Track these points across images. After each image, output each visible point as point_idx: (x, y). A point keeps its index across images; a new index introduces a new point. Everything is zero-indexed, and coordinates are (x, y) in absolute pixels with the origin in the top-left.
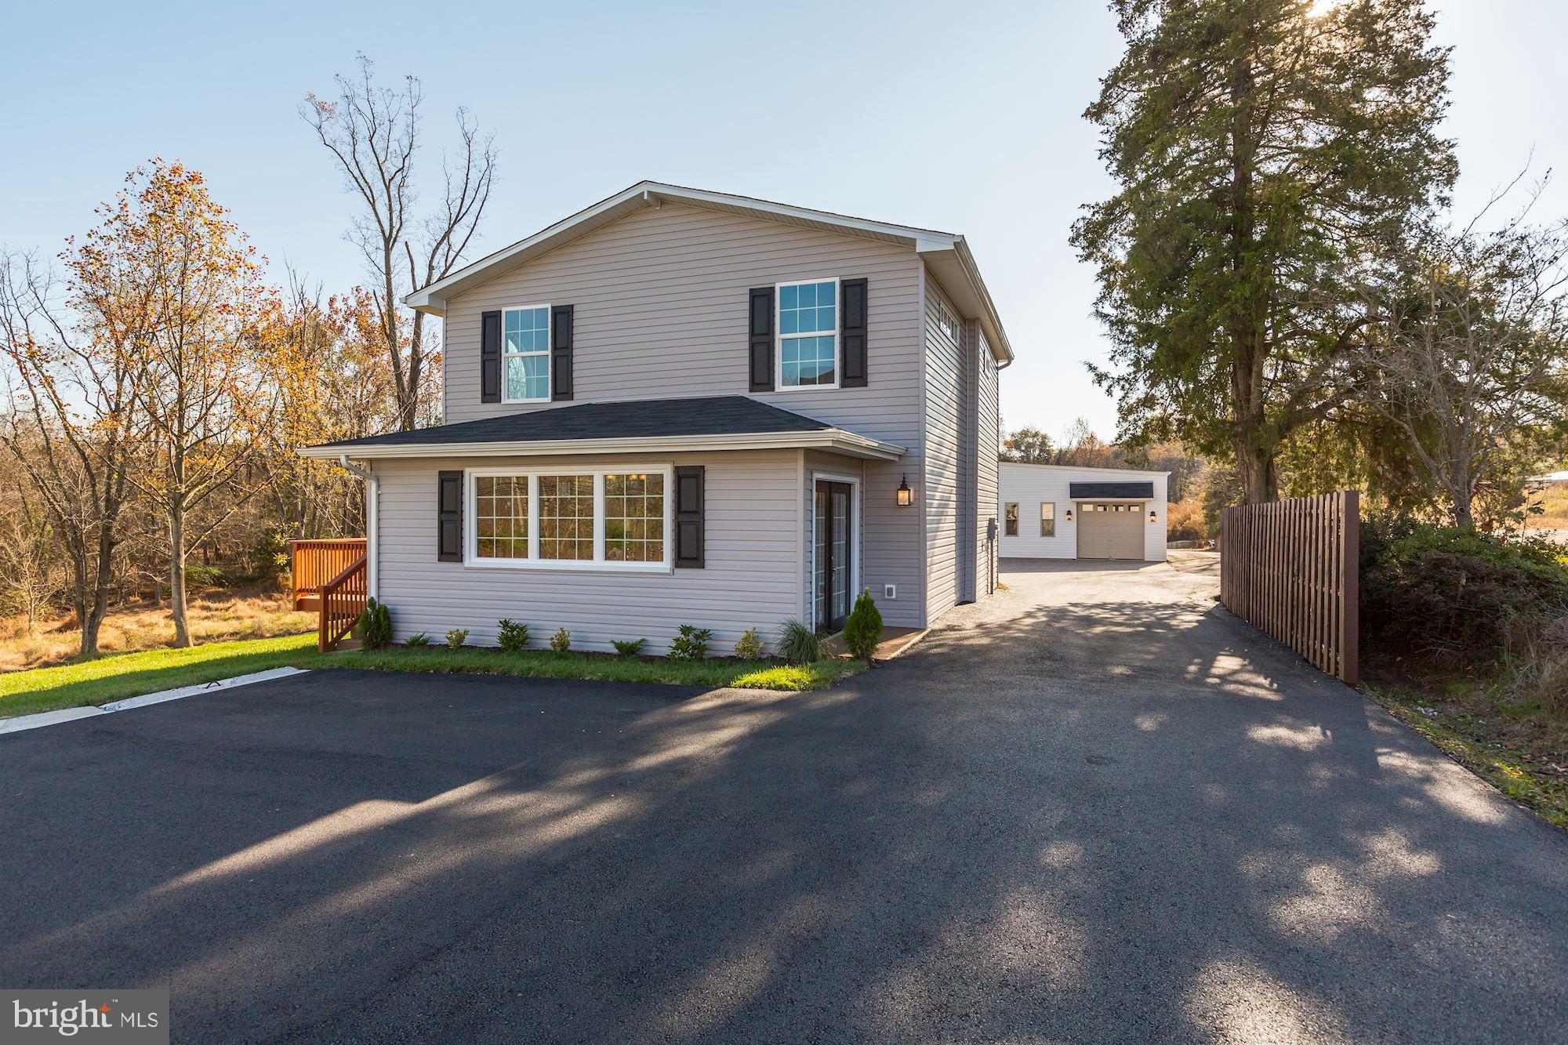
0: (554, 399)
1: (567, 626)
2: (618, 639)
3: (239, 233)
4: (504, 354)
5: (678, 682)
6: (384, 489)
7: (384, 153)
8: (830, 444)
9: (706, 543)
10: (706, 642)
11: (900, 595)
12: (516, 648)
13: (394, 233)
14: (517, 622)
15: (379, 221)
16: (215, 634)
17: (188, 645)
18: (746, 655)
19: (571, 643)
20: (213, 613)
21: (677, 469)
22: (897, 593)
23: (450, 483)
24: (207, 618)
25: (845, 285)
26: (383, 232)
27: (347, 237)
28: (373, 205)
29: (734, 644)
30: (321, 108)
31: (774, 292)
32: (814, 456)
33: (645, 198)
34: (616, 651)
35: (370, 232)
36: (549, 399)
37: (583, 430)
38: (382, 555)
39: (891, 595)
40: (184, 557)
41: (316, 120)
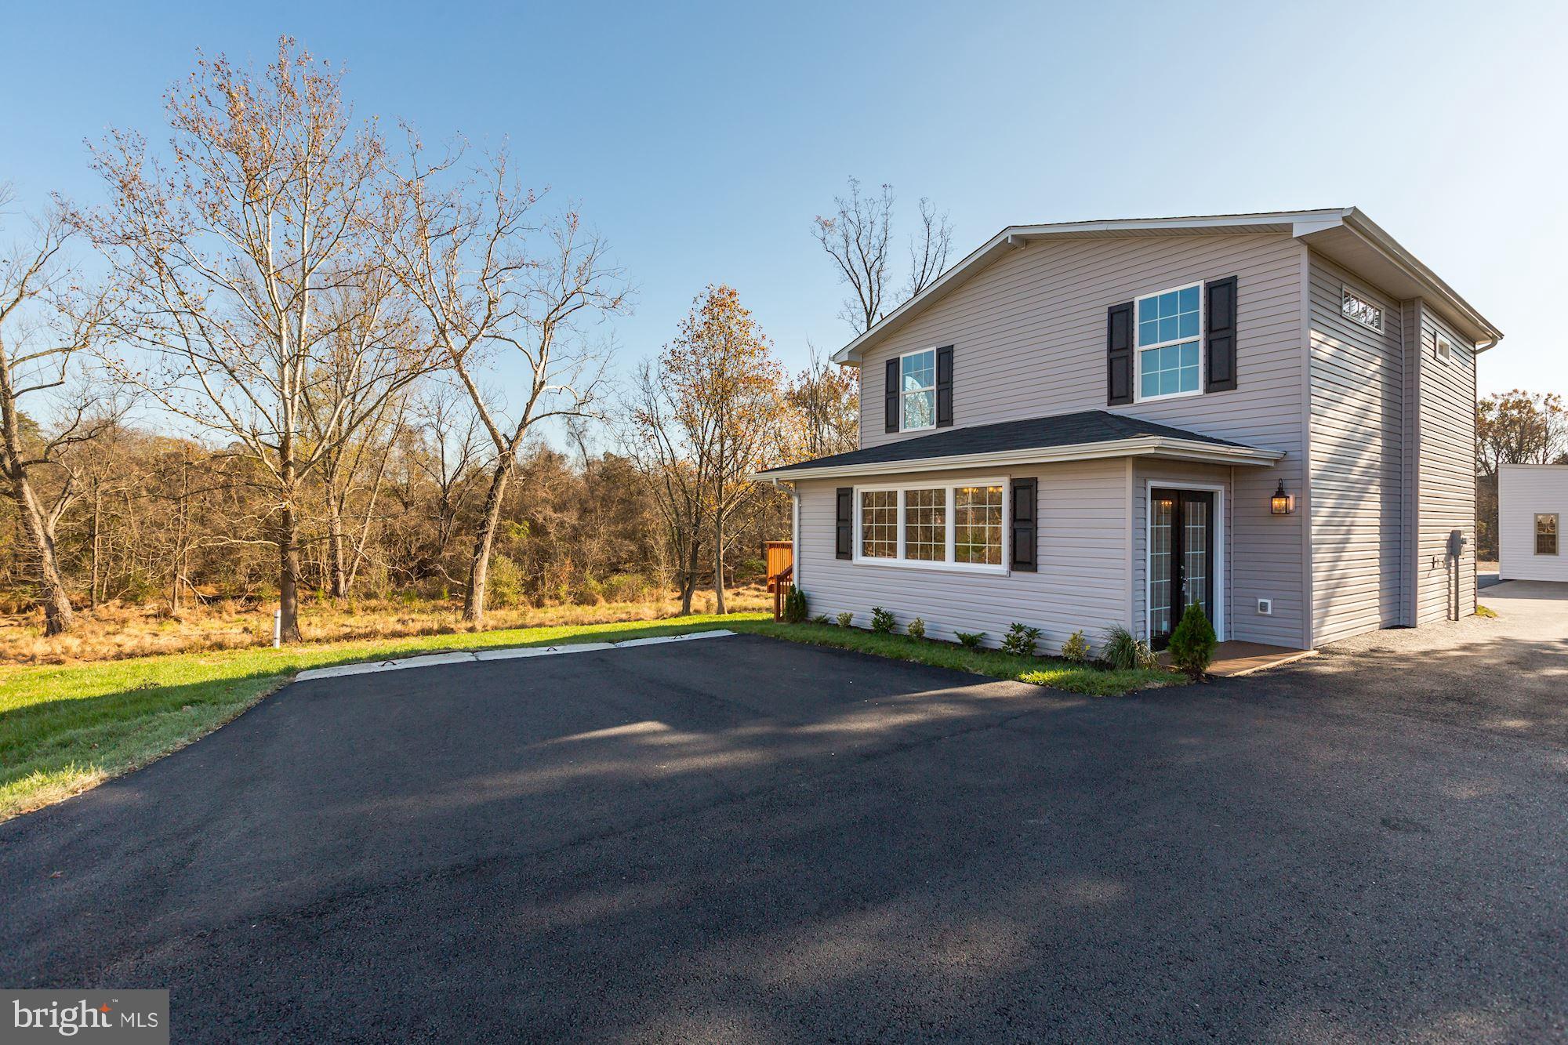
0: (938, 426)
1: (923, 617)
2: (962, 631)
3: (756, 326)
4: (901, 392)
5: (981, 673)
6: (804, 503)
7: (867, 249)
8: (1152, 451)
9: (1039, 549)
10: (1036, 640)
11: (1276, 611)
12: (886, 631)
13: (874, 307)
14: (888, 610)
15: (863, 299)
16: (757, 608)
17: (724, 613)
18: (1071, 656)
19: (926, 631)
20: (761, 593)
21: (1013, 481)
22: (1273, 609)
23: (844, 497)
24: (757, 596)
25: (1210, 288)
26: (866, 308)
27: (841, 317)
28: (859, 289)
29: (1061, 644)
30: (825, 225)
31: (1133, 306)
32: (1143, 464)
33: (1009, 241)
34: (960, 641)
35: (856, 310)
36: (934, 427)
37: (937, 450)
38: (802, 553)
39: (1266, 610)
40: (723, 552)
41: (820, 234)
